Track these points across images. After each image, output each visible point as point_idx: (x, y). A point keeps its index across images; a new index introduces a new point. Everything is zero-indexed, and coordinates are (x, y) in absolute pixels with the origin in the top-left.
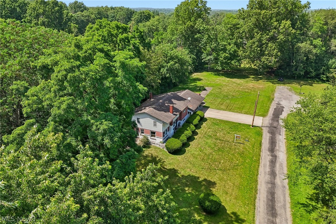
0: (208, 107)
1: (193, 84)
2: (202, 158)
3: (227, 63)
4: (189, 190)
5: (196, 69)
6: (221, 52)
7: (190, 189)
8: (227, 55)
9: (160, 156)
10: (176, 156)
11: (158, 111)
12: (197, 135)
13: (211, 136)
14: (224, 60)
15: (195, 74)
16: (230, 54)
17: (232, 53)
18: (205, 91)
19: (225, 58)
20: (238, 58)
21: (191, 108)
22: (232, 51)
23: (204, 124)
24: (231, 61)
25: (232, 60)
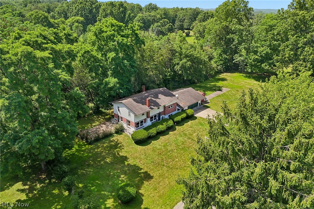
0: (208, 107)
1: (213, 84)
2: (160, 153)
3: (255, 66)
4: (123, 177)
5: (226, 69)
6: (251, 54)
7: (125, 177)
8: (257, 57)
9: (124, 143)
10: (139, 146)
11: (136, 102)
12: (173, 131)
13: (186, 135)
14: (253, 63)
15: (225, 74)
16: (261, 56)
17: (263, 55)
18: (220, 91)
19: (254, 60)
20: (270, 62)
21: (181, 105)
22: (264, 54)
23: (190, 123)
24: (261, 64)
25: (263, 63)
